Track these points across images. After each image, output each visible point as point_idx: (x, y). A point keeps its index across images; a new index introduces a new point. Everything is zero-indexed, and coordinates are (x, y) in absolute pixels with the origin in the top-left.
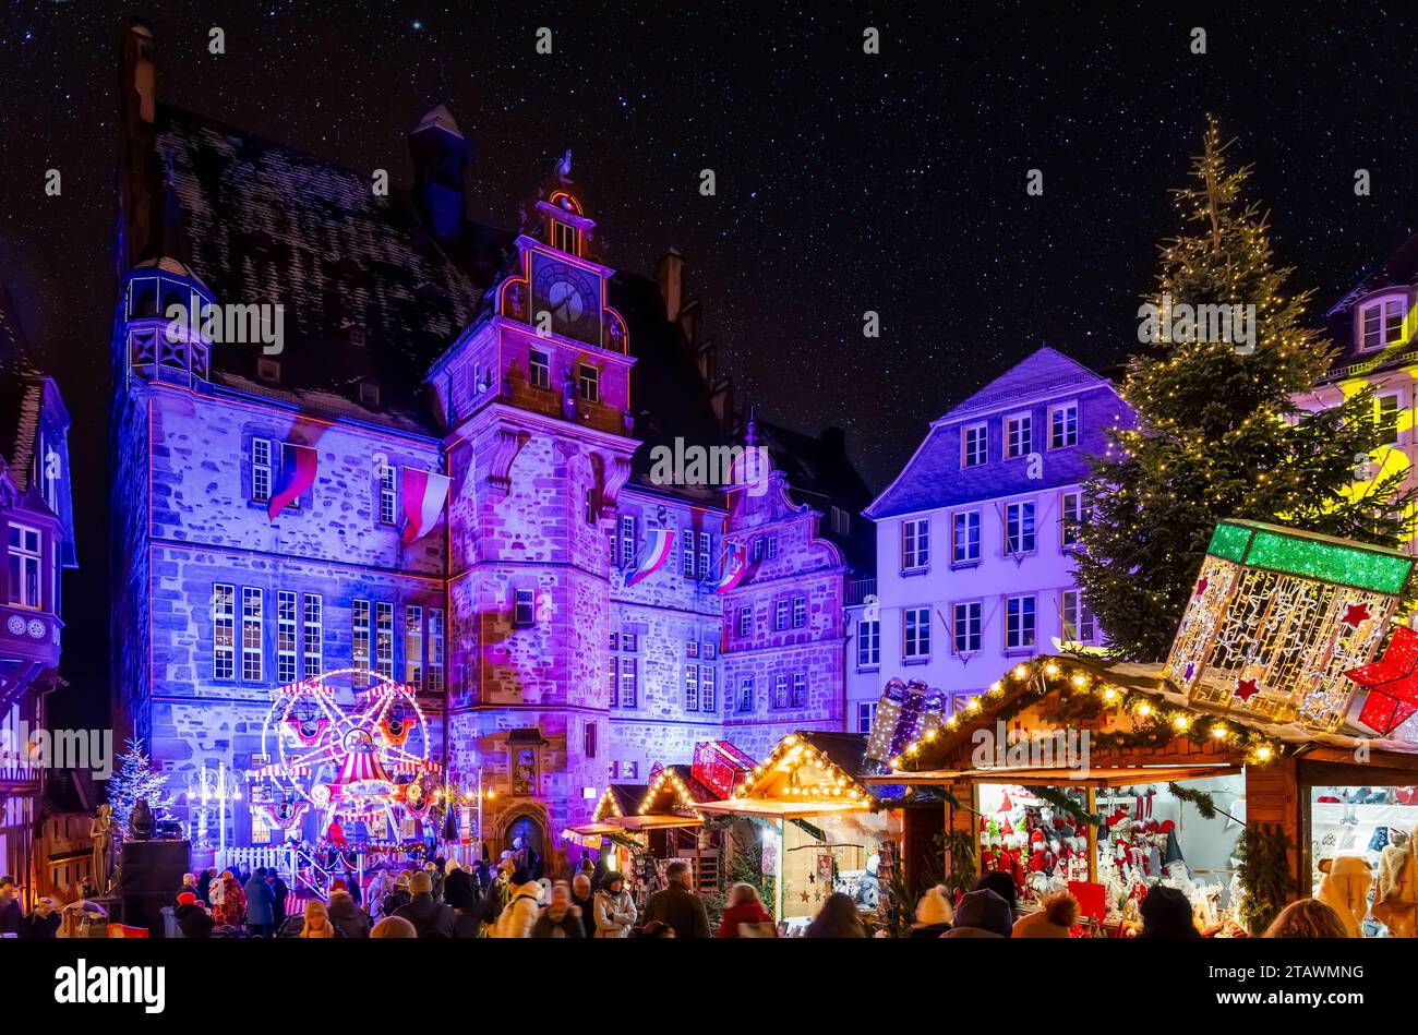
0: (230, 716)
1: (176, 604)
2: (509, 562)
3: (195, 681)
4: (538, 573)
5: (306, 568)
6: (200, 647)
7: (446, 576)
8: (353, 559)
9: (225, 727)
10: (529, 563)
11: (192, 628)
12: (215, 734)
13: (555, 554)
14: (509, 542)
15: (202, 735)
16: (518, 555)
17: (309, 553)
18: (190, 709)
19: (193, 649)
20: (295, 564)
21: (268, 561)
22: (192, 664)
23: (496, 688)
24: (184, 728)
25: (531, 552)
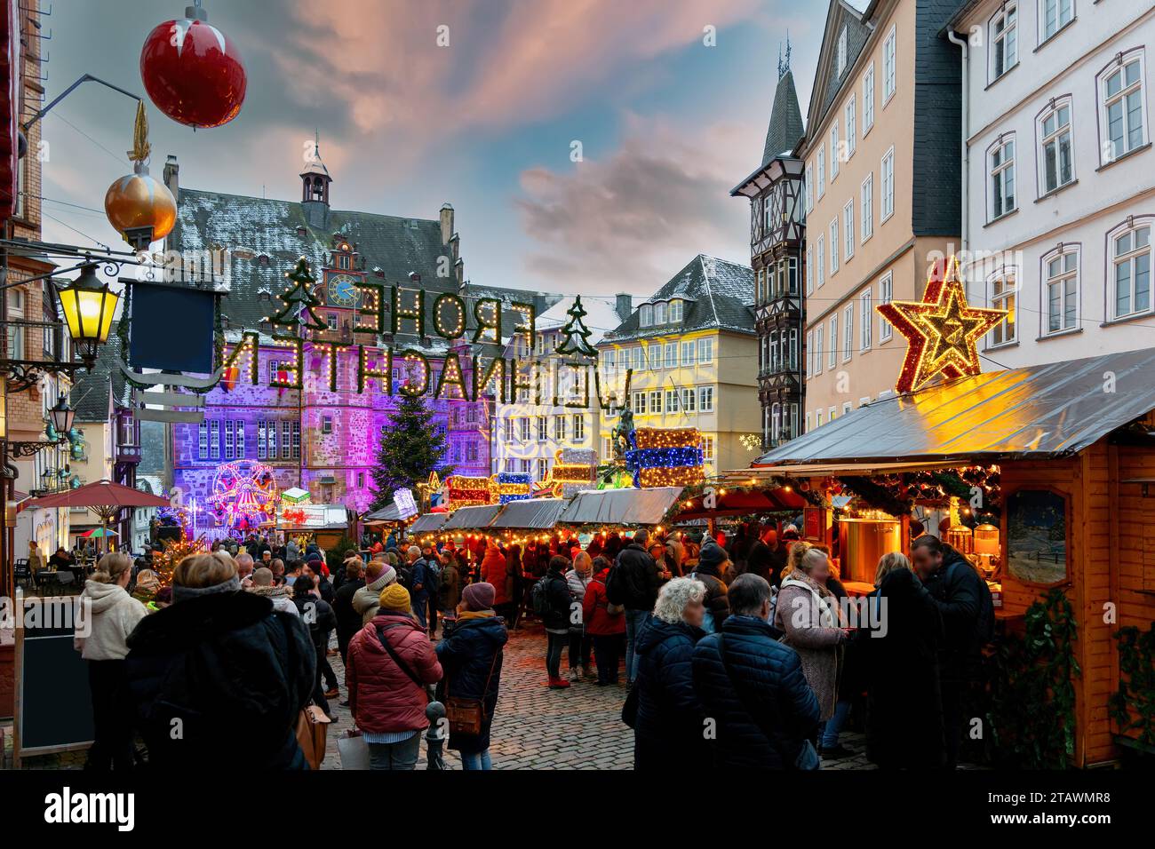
0: (206, 474)
1: (184, 429)
2: (321, 406)
3: (192, 460)
4: (333, 409)
5: (237, 410)
6: (194, 446)
7: (300, 408)
8: (258, 403)
9: (204, 478)
10: (329, 406)
11: (190, 439)
12: (200, 481)
13: (340, 401)
14: (321, 396)
15: (194, 482)
16: (325, 402)
17: (238, 403)
18: (190, 472)
19: (191, 447)
20: (233, 408)
21: (221, 409)
22: (190, 453)
23: (316, 459)
24: (186, 479)
25: (330, 400)
